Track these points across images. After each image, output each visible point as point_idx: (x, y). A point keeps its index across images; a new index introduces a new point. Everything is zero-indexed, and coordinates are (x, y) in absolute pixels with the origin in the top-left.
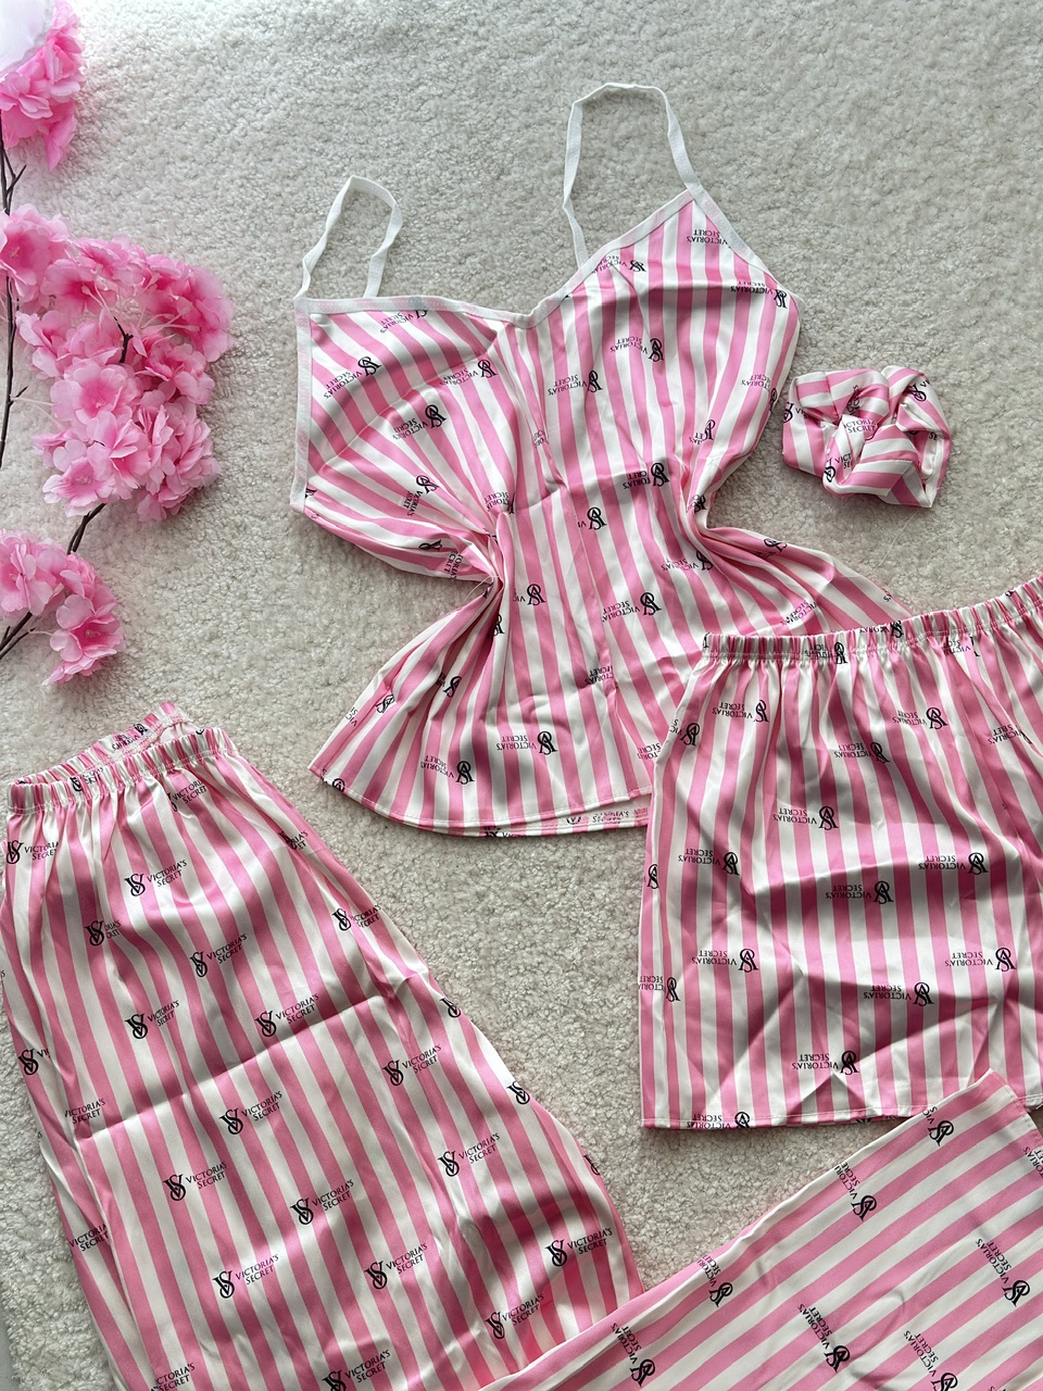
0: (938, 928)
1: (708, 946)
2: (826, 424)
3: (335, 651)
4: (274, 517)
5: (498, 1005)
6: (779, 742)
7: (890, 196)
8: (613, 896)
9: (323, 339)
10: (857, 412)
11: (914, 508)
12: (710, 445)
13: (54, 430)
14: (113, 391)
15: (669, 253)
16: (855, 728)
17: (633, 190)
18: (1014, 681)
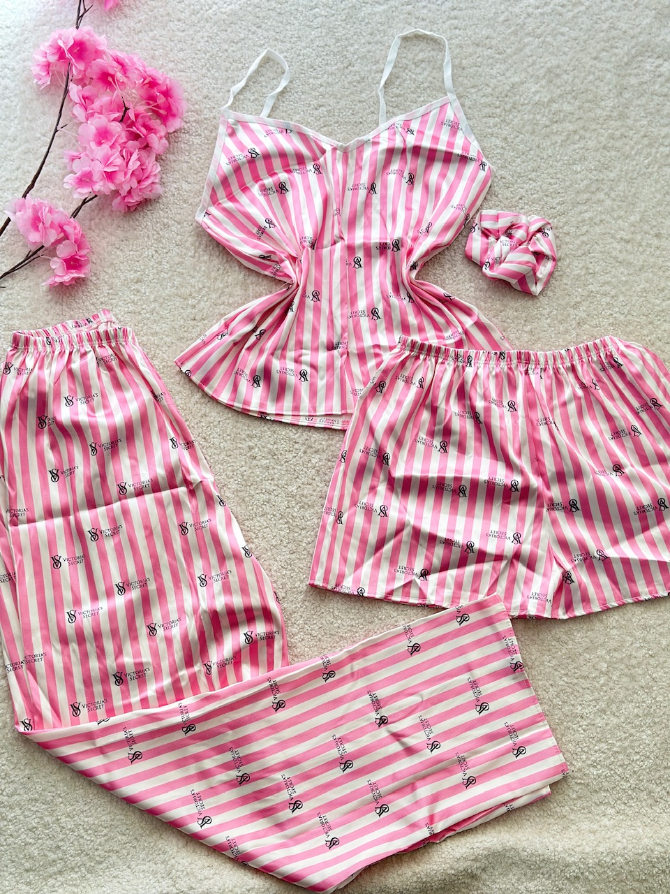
0: (487, 516)
1: (364, 499)
2: (492, 239)
3: (202, 303)
4: (185, 224)
5: (247, 507)
6: (426, 401)
7: (556, 125)
8: (321, 463)
9: (232, 134)
10: (510, 236)
11: (527, 294)
12: (427, 236)
13: (76, 151)
14: (113, 136)
15: (430, 129)
16: (469, 402)
17: (419, 90)
18: (558, 397)
